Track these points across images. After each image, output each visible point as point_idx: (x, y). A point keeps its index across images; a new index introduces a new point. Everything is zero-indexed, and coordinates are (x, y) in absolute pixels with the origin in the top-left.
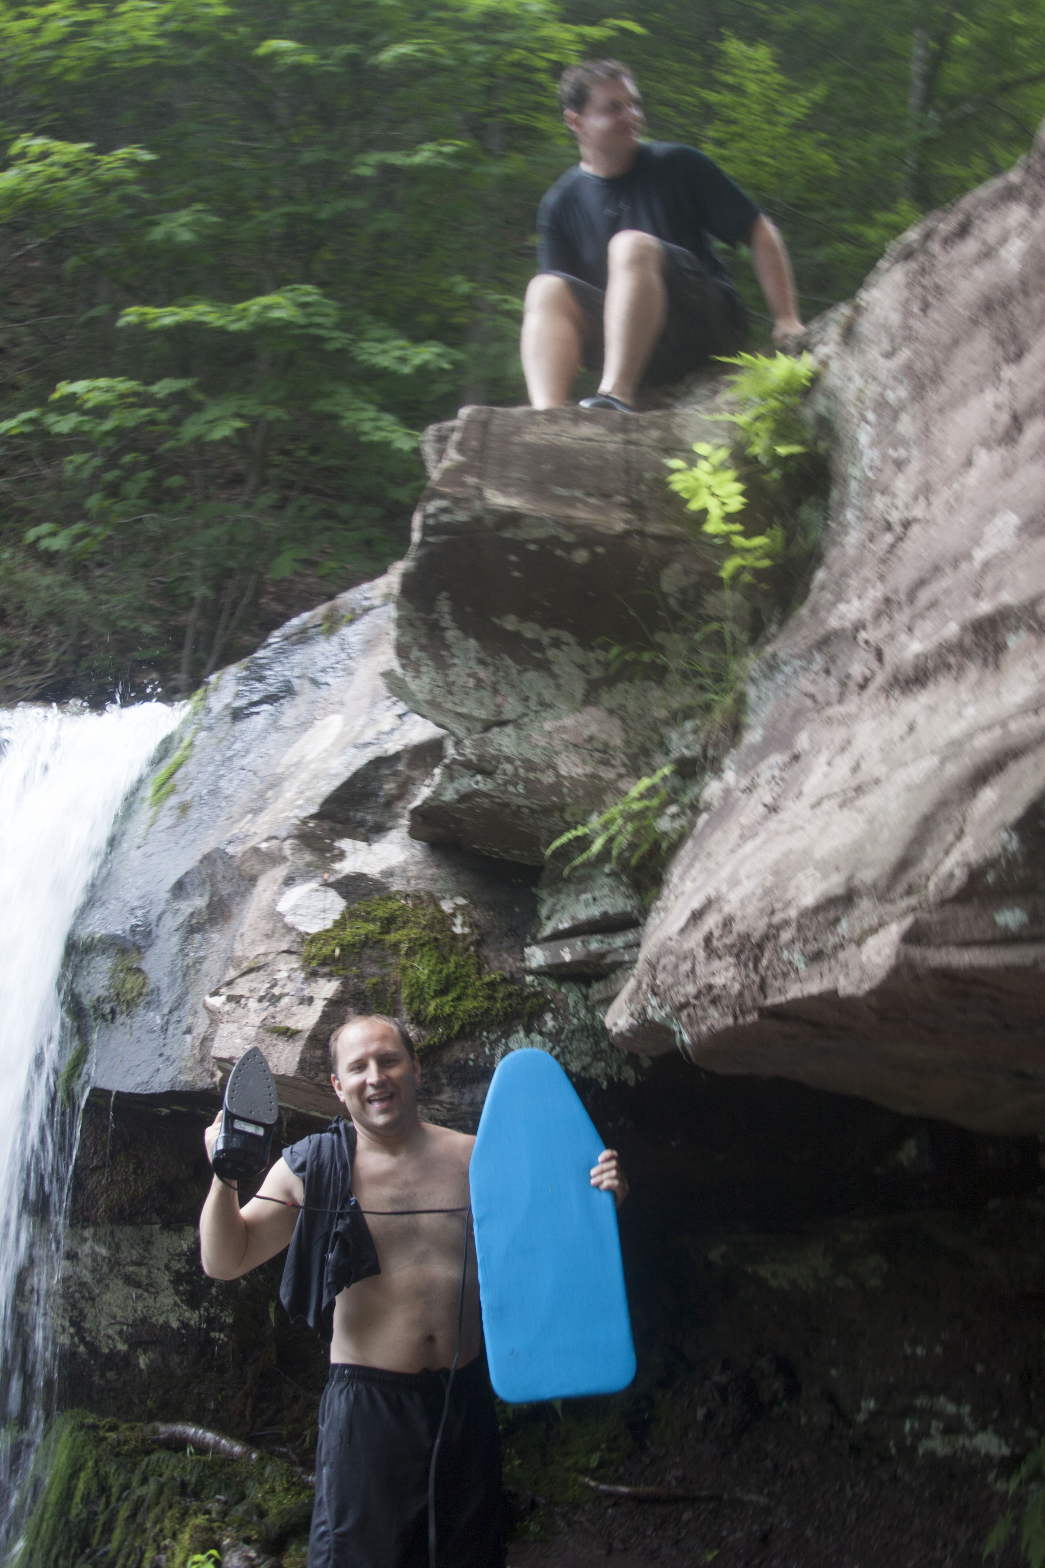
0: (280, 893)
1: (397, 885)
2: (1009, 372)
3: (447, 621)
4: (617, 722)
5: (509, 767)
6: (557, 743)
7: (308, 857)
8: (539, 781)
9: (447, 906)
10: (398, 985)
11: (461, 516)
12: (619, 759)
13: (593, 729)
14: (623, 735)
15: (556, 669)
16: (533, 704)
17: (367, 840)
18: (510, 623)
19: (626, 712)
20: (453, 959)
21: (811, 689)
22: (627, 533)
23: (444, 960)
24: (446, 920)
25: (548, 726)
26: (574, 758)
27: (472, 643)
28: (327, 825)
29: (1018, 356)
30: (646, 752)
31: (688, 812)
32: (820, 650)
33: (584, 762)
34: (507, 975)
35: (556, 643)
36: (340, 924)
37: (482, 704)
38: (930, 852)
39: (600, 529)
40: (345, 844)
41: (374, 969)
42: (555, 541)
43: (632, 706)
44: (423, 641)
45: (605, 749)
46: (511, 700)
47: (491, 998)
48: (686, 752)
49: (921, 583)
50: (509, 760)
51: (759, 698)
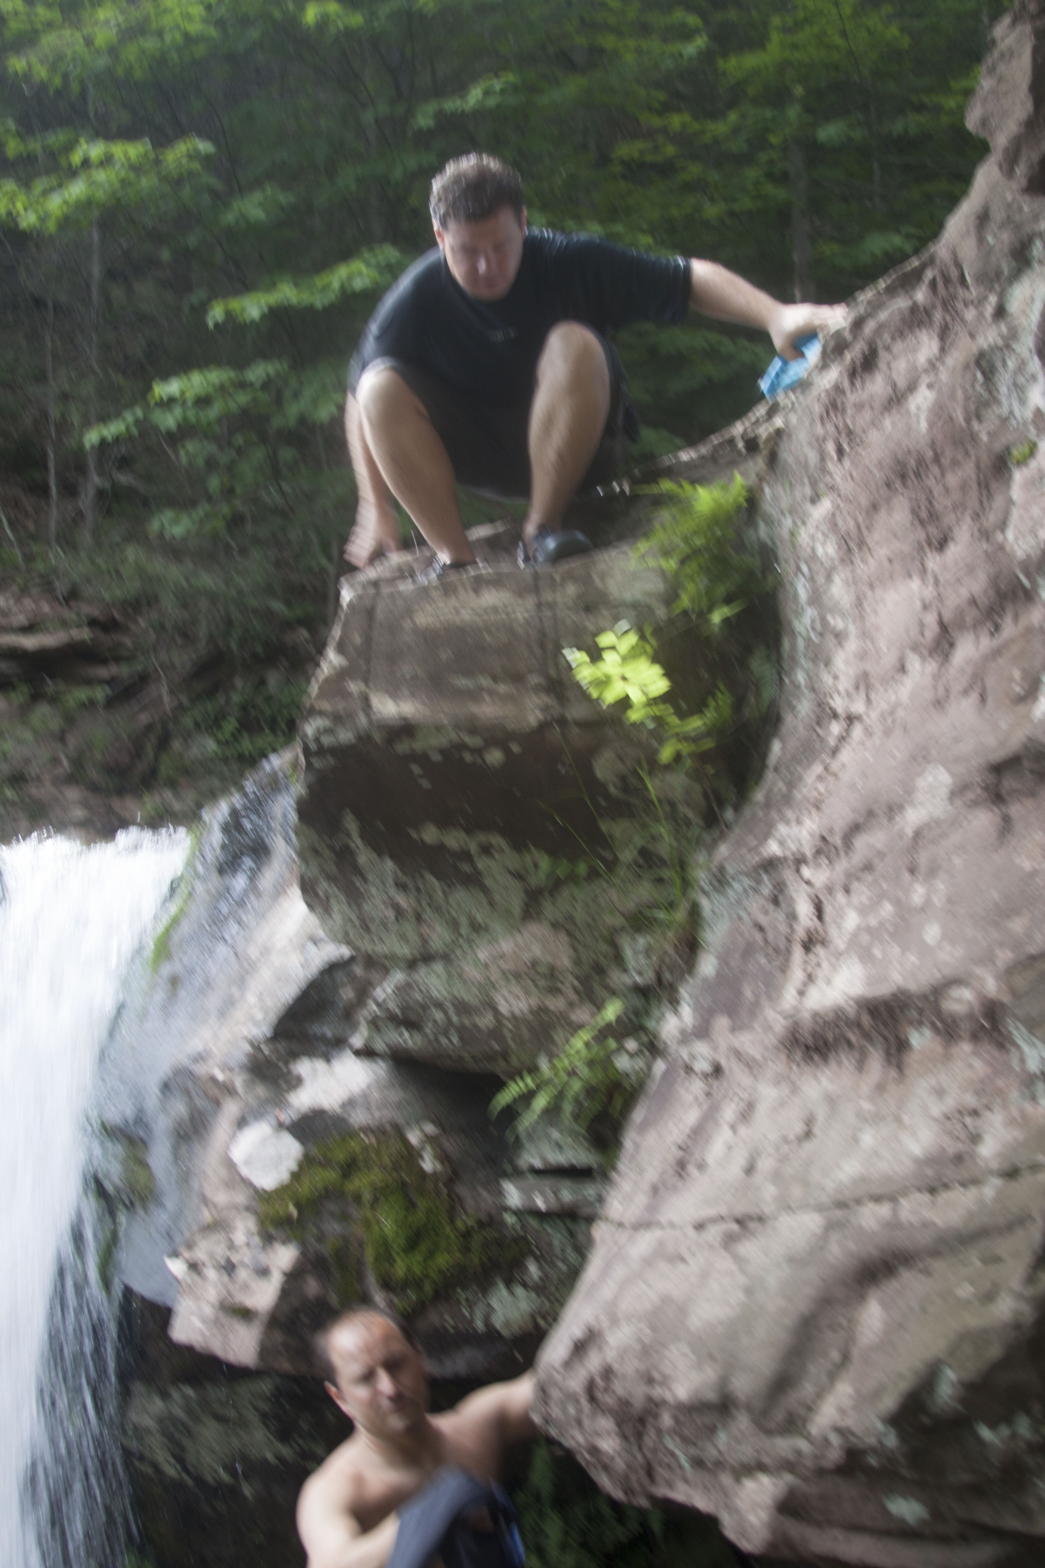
0: (233, 1137)
1: (359, 1118)
2: (933, 562)
3: (357, 842)
4: (563, 937)
5: (439, 1016)
6: (495, 975)
7: (261, 1090)
8: (476, 1026)
9: (414, 1138)
10: (361, 1245)
11: (345, 736)
12: (569, 983)
13: (537, 951)
14: (571, 951)
15: (488, 882)
16: (464, 930)
17: (327, 1059)
18: (430, 834)
19: (575, 924)
20: (422, 1204)
21: (763, 920)
22: (543, 726)
23: (411, 1205)
24: (411, 1155)
25: (483, 955)
26: (517, 990)
27: (389, 865)
28: (282, 1047)
29: (942, 544)
30: (600, 970)
31: (647, 1053)
32: (767, 871)
33: (527, 993)
34: (483, 1217)
35: (486, 850)
36: (296, 1176)
37: (403, 937)
38: (812, 1369)
39: (511, 726)
40: (304, 1067)
41: (333, 1228)
42: (462, 746)
43: (580, 915)
44: (333, 869)
45: (552, 973)
46: (439, 929)
47: (466, 1250)
48: (638, 979)
49: (854, 829)
50: (439, 1005)
51: (713, 912)
